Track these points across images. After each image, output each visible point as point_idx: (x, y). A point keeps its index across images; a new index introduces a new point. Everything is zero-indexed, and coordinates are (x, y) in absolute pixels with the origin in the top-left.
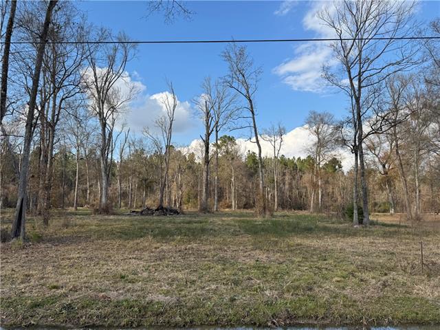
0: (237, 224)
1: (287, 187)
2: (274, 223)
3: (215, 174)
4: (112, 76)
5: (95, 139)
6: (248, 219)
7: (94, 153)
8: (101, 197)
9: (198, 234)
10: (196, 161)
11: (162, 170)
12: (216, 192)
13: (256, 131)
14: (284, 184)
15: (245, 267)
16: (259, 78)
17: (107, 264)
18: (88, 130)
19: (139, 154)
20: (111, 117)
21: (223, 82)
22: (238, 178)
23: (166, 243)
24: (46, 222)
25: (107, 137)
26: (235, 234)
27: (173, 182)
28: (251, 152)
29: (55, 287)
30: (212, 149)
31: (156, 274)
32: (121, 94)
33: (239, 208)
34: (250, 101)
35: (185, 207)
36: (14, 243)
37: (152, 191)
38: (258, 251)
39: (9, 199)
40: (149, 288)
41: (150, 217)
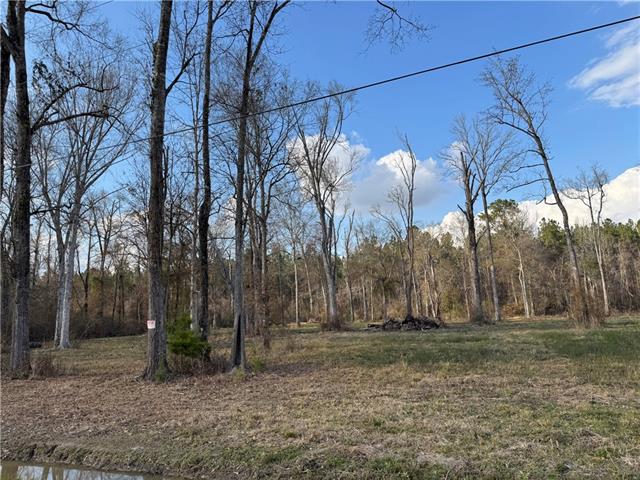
0: (540, 341)
1: (623, 272)
2: (611, 337)
3: (488, 262)
4: (326, 143)
5: (313, 230)
6: (558, 331)
7: (314, 249)
8: (328, 307)
9: (477, 359)
10: (454, 245)
11: (406, 263)
12: (494, 290)
13: (553, 185)
14: (617, 268)
15: (572, 412)
16: (547, 99)
17: (352, 404)
18: (305, 218)
19: (370, 244)
20: (329, 198)
21: (487, 119)
22: (529, 265)
23: (429, 372)
24: (267, 343)
25: (328, 226)
26: (540, 357)
27: (423, 279)
28: (547, 221)
29: (291, 435)
30: (479, 223)
31: (425, 421)
32: (339, 165)
33: (537, 313)
34: (537, 139)
35: (446, 317)
36: (235, 374)
37: (395, 295)
38: (590, 386)
39: (222, 317)
40: (419, 443)
41: (396, 333)
